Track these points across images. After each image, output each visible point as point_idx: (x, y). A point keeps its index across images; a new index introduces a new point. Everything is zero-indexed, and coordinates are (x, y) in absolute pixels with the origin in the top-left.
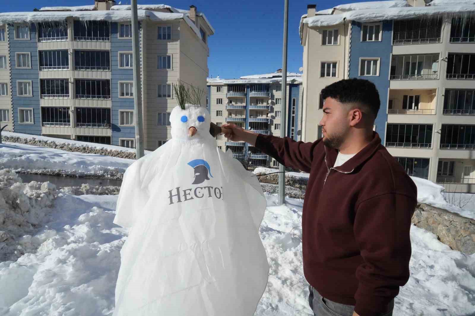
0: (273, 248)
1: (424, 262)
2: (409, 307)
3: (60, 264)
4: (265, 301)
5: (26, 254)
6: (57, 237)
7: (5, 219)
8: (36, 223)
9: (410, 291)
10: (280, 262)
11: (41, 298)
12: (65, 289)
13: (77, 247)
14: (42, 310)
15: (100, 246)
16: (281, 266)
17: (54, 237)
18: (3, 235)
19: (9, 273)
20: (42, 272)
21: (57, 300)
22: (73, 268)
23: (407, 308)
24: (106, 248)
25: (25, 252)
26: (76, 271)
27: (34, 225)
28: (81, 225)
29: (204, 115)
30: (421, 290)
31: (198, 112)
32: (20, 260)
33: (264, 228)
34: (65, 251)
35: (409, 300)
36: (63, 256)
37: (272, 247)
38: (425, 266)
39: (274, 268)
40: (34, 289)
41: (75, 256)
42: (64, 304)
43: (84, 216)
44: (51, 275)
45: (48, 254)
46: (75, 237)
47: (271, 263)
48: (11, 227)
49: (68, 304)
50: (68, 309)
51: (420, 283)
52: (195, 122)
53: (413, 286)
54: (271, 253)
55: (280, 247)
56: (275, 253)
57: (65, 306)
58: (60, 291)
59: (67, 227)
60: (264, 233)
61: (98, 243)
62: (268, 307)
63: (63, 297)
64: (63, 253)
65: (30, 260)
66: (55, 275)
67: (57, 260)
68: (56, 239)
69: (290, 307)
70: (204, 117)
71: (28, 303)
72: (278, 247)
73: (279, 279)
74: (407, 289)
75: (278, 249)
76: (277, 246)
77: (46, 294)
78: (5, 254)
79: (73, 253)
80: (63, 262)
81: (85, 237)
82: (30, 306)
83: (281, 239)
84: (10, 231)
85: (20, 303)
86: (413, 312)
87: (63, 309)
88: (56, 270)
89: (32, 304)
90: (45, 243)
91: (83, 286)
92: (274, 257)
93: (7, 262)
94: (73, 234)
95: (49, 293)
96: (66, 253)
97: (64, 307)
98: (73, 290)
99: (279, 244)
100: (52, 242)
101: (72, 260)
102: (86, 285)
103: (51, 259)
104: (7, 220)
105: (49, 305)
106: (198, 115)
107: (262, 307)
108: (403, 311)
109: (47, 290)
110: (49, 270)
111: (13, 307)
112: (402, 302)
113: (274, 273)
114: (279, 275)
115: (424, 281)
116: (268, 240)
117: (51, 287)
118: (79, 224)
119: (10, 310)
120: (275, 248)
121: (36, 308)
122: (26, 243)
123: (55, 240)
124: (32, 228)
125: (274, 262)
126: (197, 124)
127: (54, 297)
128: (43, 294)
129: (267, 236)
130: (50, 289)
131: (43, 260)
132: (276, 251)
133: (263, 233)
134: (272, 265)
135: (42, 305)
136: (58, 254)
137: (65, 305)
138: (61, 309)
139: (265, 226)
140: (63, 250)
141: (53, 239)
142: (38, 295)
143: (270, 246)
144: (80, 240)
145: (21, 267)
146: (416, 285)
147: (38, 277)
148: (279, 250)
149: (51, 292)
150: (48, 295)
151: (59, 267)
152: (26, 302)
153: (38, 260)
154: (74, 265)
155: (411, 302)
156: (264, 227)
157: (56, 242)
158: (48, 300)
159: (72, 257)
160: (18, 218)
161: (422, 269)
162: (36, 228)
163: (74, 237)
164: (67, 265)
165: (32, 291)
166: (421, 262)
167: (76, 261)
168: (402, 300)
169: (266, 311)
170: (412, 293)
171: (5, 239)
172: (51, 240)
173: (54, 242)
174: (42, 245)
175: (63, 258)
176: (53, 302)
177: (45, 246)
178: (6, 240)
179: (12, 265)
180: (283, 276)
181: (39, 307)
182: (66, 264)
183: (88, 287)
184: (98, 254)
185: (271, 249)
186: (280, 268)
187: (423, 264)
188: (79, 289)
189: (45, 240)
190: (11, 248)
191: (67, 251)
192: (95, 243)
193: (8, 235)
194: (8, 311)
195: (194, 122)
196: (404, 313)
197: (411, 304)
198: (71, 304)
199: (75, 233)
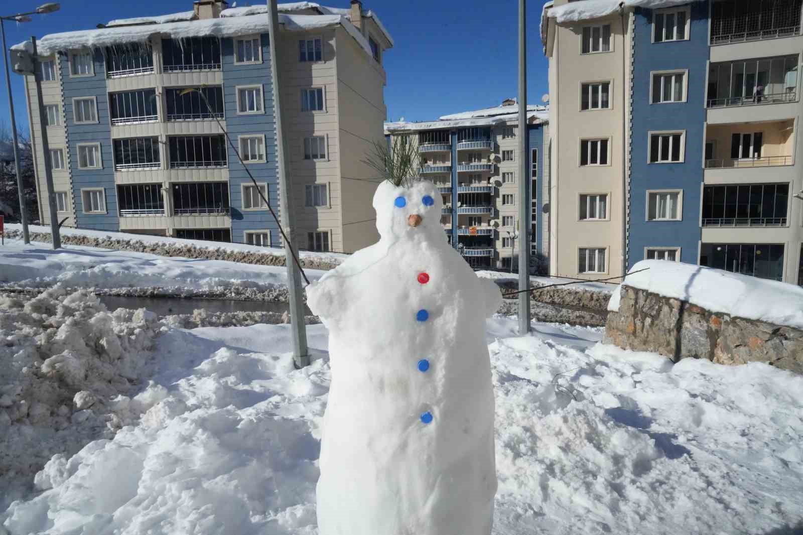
0: (525, 410)
1: (794, 430)
2: (775, 509)
3: (184, 444)
4: (519, 501)
5: (125, 428)
6: (171, 399)
7: (87, 371)
8: (134, 377)
9: (774, 481)
10: (538, 434)
11: (160, 499)
12: (193, 483)
13: (206, 415)
14: (163, 518)
15: (239, 412)
16: (540, 439)
17: (165, 400)
18: (86, 397)
19: (106, 459)
20: (158, 456)
21: (183, 502)
22: (204, 450)
23: (773, 512)
24: (250, 415)
25: (122, 424)
26: (210, 454)
27: (131, 381)
28: (205, 378)
30: (793, 479)
31: (423, 189)
32: (119, 436)
33: (505, 376)
34: (188, 421)
35: (773, 497)
36: (187, 430)
37: (522, 408)
38: (797, 437)
39: (529, 444)
40: (148, 483)
41: (205, 429)
42: (195, 509)
43: (208, 363)
44: (171, 462)
45: (162, 426)
46: (198, 398)
47: (524, 435)
48: (97, 385)
49: (203, 508)
50: (204, 515)
51: (790, 466)
52: (417, 205)
53: (778, 473)
54: (523, 418)
55: (537, 408)
56: (529, 418)
57: (199, 511)
58: (188, 488)
59: (182, 383)
60: (506, 384)
61: (234, 407)
62: (526, 511)
63: (193, 497)
64: (187, 425)
65: (133, 438)
66: (177, 461)
67: (180, 437)
68: (169, 402)
69: (565, 511)
70: (433, 197)
71: (140, 508)
72: (534, 409)
73: (541, 462)
74: (767, 478)
75: (533, 411)
76: (530, 406)
77: (165, 493)
78: (93, 428)
79: (202, 423)
80: (187, 439)
81: (214, 397)
82: (145, 512)
83: (537, 394)
84: (96, 391)
85: (128, 507)
86: (783, 519)
87: (196, 516)
88: (178, 453)
89: (147, 508)
90: (153, 409)
91: (223, 478)
92: (528, 426)
93: (100, 441)
94: (194, 393)
95: (170, 490)
96: (191, 424)
97: (197, 513)
98: (205, 485)
99: (535, 402)
100: (164, 407)
101: (201, 435)
102: (226, 476)
103: (168, 435)
104: (89, 373)
105: (173, 510)
106: (423, 195)
107: (516, 510)
108: (765, 517)
109: (168, 486)
110: (168, 454)
111: (118, 514)
112: (759, 501)
113: (530, 453)
114: (540, 456)
115: (799, 463)
116: (515, 397)
117: (174, 480)
118: (202, 375)
119: (114, 518)
120: (529, 410)
121: (153, 514)
122: (122, 410)
123: (168, 404)
124: (128, 385)
125: (528, 434)
126: (422, 209)
127: (179, 498)
128: (162, 492)
129: (512, 389)
130: (172, 484)
131: (153, 437)
132: (531, 415)
133: (504, 384)
134: (526, 440)
135: (162, 510)
136: (177, 427)
137: (198, 509)
138: (193, 516)
139: (506, 371)
140: (185, 420)
141: (165, 403)
142: (155, 494)
143: (518, 406)
144: (206, 402)
145: (122, 449)
146: (784, 470)
147: (151, 464)
148: (535, 412)
149: (173, 489)
150: (170, 494)
151: (184, 448)
152: (138, 504)
153: (147, 436)
154: (205, 446)
155: (778, 500)
156: (505, 374)
157: (170, 408)
158: (170, 503)
159: (200, 431)
160: (108, 370)
161: (791, 443)
162: (135, 385)
163: (195, 398)
164: (194, 445)
165: (145, 487)
166: (788, 430)
167: (208, 438)
168: (760, 497)
169: (523, 517)
170: (777, 484)
171: (90, 404)
172: (161, 404)
173: (167, 407)
174: (147, 411)
175: (187, 433)
176: (179, 506)
177: (154, 414)
178: (92, 405)
179: (109, 446)
180: (547, 458)
181: (159, 513)
182: (193, 443)
183: (230, 480)
184: (239, 427)
185: (521, 411)
186: (538, 444)
187: (792, 434)
188: (216, 483)
189: (151, 405)
190: (102, 417)
191: (193, 421)
192: (229, 407)
193: (95, 398)
194: (110, 520)
195: (416, 206)
196: (769, 521)
197: (778, 505)
198: (207, 509)
199: (196, 391)
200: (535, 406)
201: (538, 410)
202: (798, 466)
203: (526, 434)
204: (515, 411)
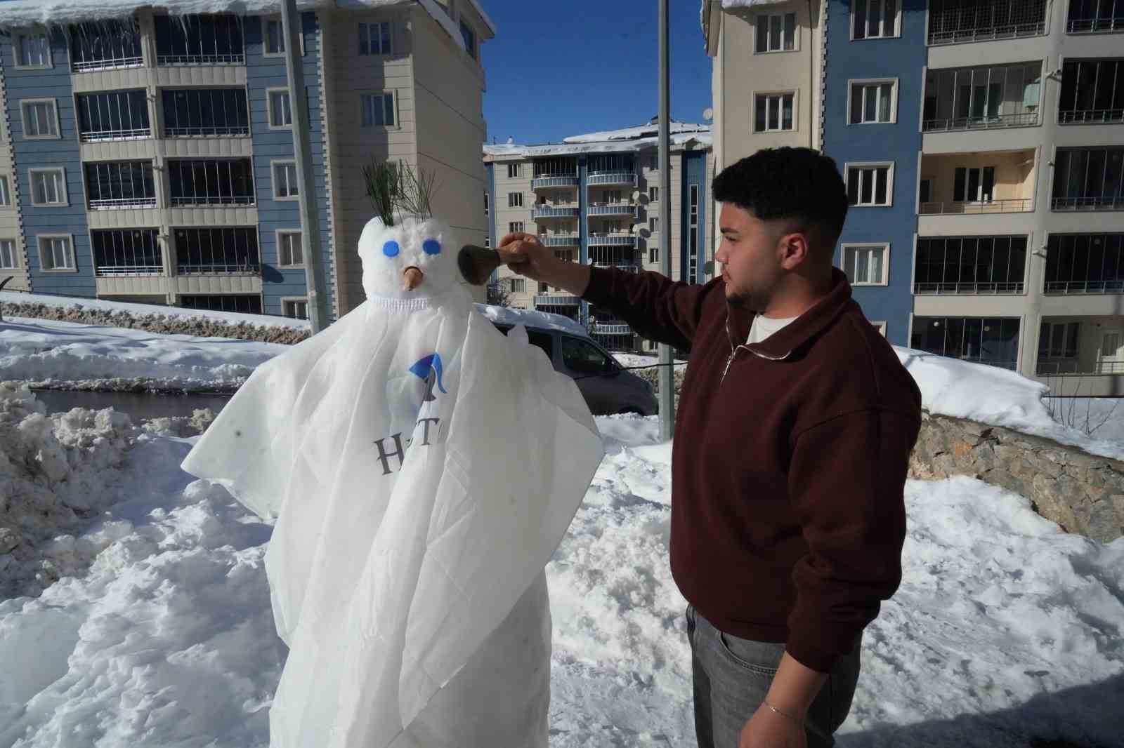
0: (641, 545)
1: (998, 564)
2: (960, 670)
3: (139, 601)
4: (623, 669)
5: (63, 580)
6: (134, 537)
7: (10, 499)
8: (84, 506)
9: (964, 632)
10: (657, 577)
11: (99, 680)
12: (153, 657)
13: (179, 559)
14: (101, 707)
15: (237, 554)
16: (660, 585)
17: (125, 539)
18: (6, 537)
19: (23, 626)
20: (98, 621)
21: (135, 683)
22: (168, 609)
23: (955, 672)
24: (249, 559)
25: (60, 574)
26: (177, 615)
27: (78, 512)
28: (191, 507)
29: (439, 238)
30: (989, 628)
31: (425, 230)
32: (47, 593)
33: (622, 498)
34: (150, 568)
35: (960, 653)
36: (145, 581)
37: (638, 541)
38: (1002, 573)
39: (643, 591)
40: (82, 660)
41: (173, 580)
42: (149, 693)
43: (197, 486)
44: (119, 626)
45: (113, 577)
46: (177, 536)
47: (636, 579)
48: (23, 519)
49: (162, 691)
50: (162, 702)
51: (987, 612)
52: (416, 254)
53: (971, 621)
54: (638, 556)
55: (658, 542)
56: (645, 555)
57: (154, 696)
58: (142, 663)
59: (157, 513)
60: (622, 509)
61: (231, 547)
62: (629, 682)
63: (147, 677)
64: (145, 574)
65: (70, 594)
66: (127, 625)
67: (133, 591)
68: (129, 541)
69: (682, 680)
70: (440, 242)
71: (67, 693)
72: (654, 543)
73: (657, 615)
74: (956, 628)
75: (653, 546)
76: (650, 538)
77: (108, 672)
78: (14, 582)
79: (170, 573)
80: (145, 595)
81: (201, 533)
82: (75, 700)
83: (660, 522)
84: (24, 528)
85: (50, 692)
86: (968, 681)
87: (149, 703)
88: (129, 615)
89: (78, 694)
90: (106, 552)
91: (196, 648)
92: (644, 566)
93: (17, 599)
94: (172, 529)
95: (115, 667)
96: (152, 573)
97: (151, 699)
98: (171, 658)
99: (658, 533)
100: (122, 549)
101: (167, 589)
102: (201, 646)
103: (117, 590)
104: (14, 502)
105: (117, 695)
106: (425, 239)
107: (616, 683)
108: (945, 680)
109: (111, 662)
110: (114, 616)
111: (32, 703)
112: (942, 659)
113: (643, 603)
114: (657, 607)
115: (998, 608)
116: (630, 527)
117: (120, 653)
118: (184, 504)
119: (28, 709)
120: (647, 545)
121: (86, 702)
122: (61, 554)
123: (129, 545)
124: (74, 518)
125: (643, 577)
126: (422, 259)
127: (129, 677)
128: (103, 669)
129: (628, 516)
130: (118, 659)
131: (100, 592)
132: (649, 551)
133: (619, 509)
134: (640, 585)
135: (101, 696)
136: (132, 577)
137: (154, 694)
138: (143, 705)
139: (625, 492)
140: (146, 566)
141: (124, 543)
142: (91, 673)
143: (633, 539)
144: (190, 541)
145: (49, 610)
146: (978, 617)
147: (89, 632)
148: (656, 547)
149: (122, 664)
150: (113, 673)
151: (138, 607)
152: (63, 690)
153: (88, 592)
154: (171, 603)
155: (966, 657)
156: (623, 496)
157: (131, 550)
158: (114, 686)
159: (166, 582)
160: (43, 496)
161: (992, 581)
162: (86, 518)
163: (173, 535)
164: (155, 602)
165: (77, 666)
166: (991, 564)
167: (178, 590)
168: (944, 655)
169: (625, 690)
170: (967, 636)
171: (11, 547)
172: (119, 545)
173: (126, 550)
174: (98, 556)
175: (147, 585)
176: (126, 689)
177: (107, 559)
178: (14, 548)
179: (29, 607)
180: (666, 609)
181: (95, 700)
182: (155, 600)
183: (208, 650)
184: (229, 574)
185: (636, 546)
186: (658, 590)
187: (995, 569)
188: (186, 656)
189: (105, 546)
190: (28, 566)
191: (155, 569)
192: (224, 548)
193: (19, 537)
194: (23, 712)
195: (415, 256)
196: (948, 684)
197: (965, 663)
198: (167, 692)
199: (176, 525)
200: (657, 539)
201: (661, 545)
202: (996, 611)
203: (639, 577)
204: (628, 546)
